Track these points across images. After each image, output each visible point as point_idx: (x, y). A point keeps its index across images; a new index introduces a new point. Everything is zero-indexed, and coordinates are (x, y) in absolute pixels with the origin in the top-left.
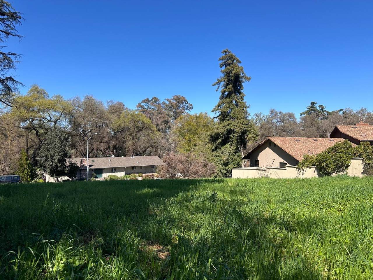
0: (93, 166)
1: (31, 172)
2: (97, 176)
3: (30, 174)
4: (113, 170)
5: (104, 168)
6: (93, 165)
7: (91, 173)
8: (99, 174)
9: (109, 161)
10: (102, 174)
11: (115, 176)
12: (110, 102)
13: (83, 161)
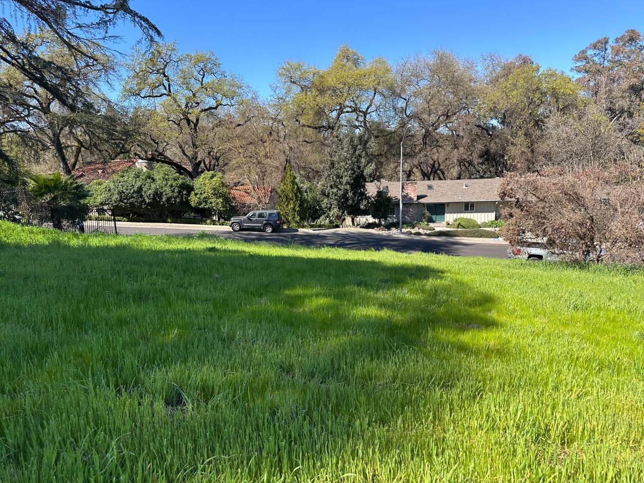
0: (426, 198)
1: (300, 206)
2: (434, 217)
3: (297, 209)
4: (468, 207)
5: (448, 203)
6: (426, 196)
7: (422, 211)
8: (436, 214)
9: (464, 187)
10: (444, 214)
11: (469, 220)
12: (489, 59)
13: (405, 187)
